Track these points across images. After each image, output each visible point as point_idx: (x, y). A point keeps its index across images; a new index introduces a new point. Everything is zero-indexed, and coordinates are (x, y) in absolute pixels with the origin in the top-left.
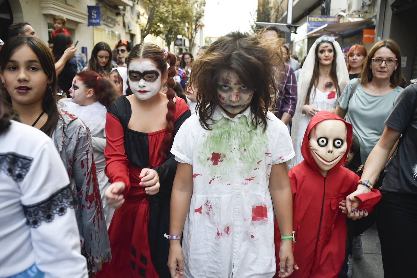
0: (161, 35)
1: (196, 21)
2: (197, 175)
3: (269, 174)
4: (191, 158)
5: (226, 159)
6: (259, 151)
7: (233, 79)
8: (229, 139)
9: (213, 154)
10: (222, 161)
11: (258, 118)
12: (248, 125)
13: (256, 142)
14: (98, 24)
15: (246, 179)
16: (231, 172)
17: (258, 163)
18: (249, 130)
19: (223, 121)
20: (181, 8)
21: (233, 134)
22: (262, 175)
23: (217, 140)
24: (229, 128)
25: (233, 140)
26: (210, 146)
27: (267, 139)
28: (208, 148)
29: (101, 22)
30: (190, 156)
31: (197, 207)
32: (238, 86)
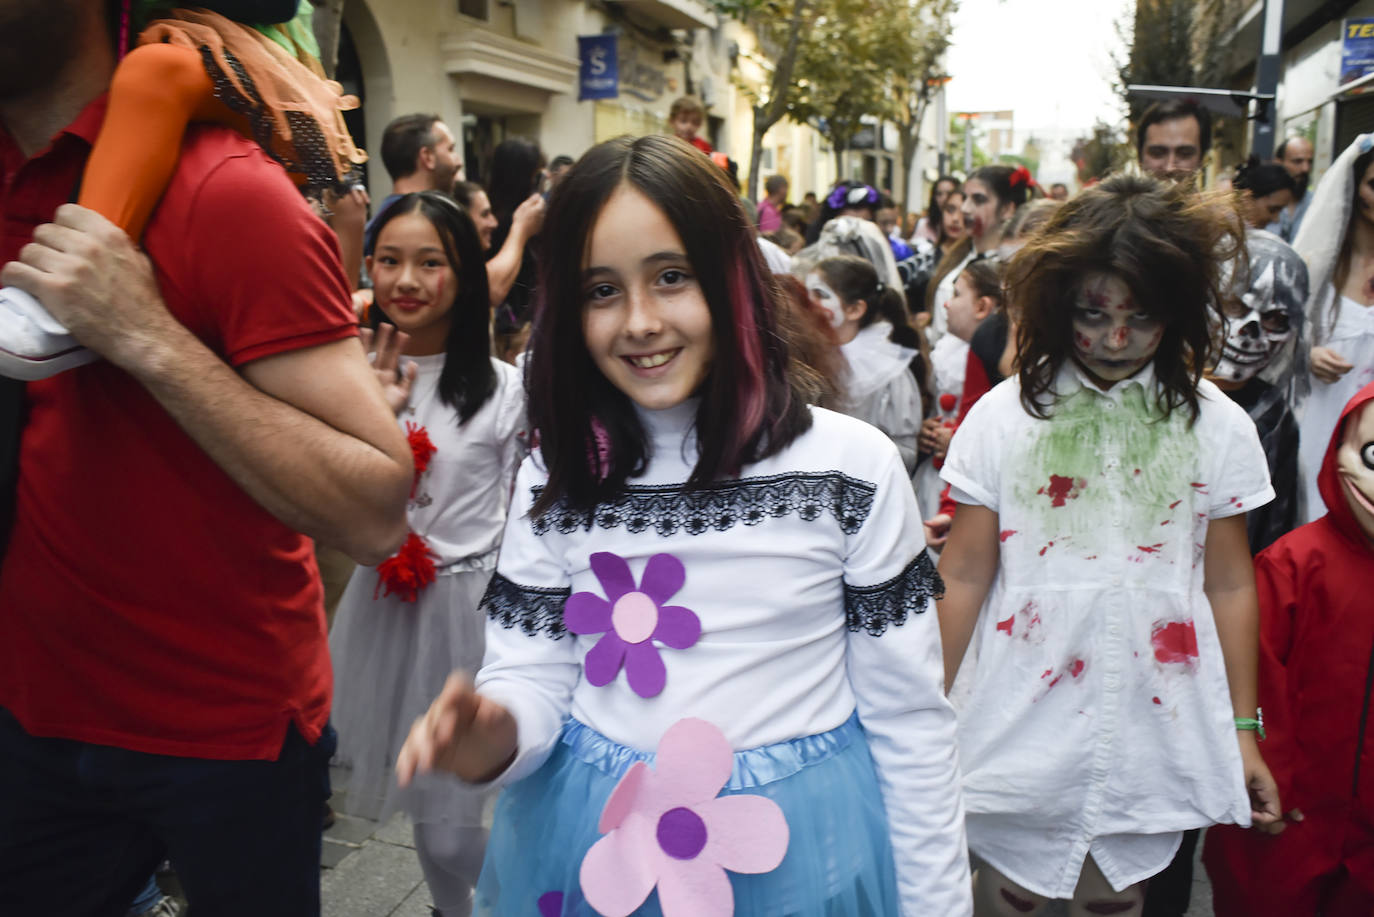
0: (812, 120)
1: (924, 66)
2: (1011, 533)
3: (1202, 541)
4: (995, 490)
5: (1087, 492)
6: (1176, 475)
7: (1115, 294)
8: (1095, 443)
9: (1055, 479)
10: (1075, 496)
11: (1173, 392)
12: (1147, 410)
13: (1166, 453)
14: (611, 93)
15: (1140, 548)
16: (1100, 525)
17: (1173, 506)
18: (1149, 420)
19: (1081, 398)
20: (877, 24)
21: (1107, 430)
22: (1182, 539)
23: (1064, 443)
24: (1096, 416)
25: (1106, 445)
26: (1045, 457)
27: (1197, 445)
28: (1041, 464)
29: (621, 86)
30: (991, 483)
31: (1004, 618)
32: (1126, 313)
